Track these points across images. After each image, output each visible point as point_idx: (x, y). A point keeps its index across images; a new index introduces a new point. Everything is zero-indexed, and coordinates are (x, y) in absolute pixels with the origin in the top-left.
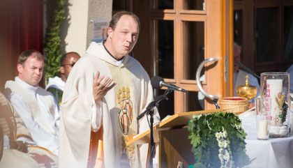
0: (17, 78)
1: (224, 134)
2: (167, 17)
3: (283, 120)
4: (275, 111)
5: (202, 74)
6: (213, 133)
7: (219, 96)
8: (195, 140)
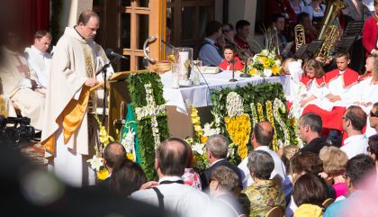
0: (32, 46)
1: (150, 85)
2: (128, 11)
3: (189, 76)
4: (184, 71)
5: (147, 46)
6: (143, 84)
7: (157, 60)
8: (132, 89)
